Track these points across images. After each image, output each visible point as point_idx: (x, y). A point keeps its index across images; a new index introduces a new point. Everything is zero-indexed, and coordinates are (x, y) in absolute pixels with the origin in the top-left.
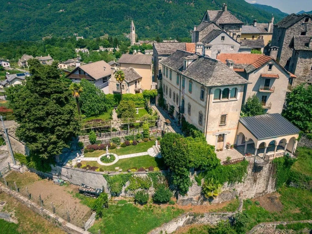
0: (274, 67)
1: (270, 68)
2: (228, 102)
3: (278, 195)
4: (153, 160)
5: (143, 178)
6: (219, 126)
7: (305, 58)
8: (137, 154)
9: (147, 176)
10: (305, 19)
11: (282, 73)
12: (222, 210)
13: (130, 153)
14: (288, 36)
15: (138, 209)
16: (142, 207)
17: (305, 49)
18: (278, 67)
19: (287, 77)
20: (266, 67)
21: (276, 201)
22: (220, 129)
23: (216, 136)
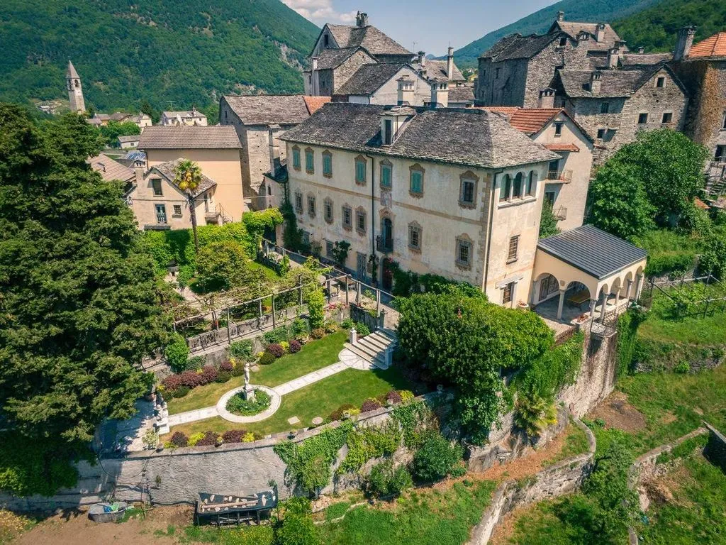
0: (565, 129)
1: (558, 131)
2: (523, 206)
3: (623, 397)
4: (373, 377)
5: (379, 427)
6: (508, 264)
7: (587, 115)
8: (319, 372)
9: (391, 420)
10: (559, 40)
11: (581, 140)
12: (564, 455)
13: (298, 374)
14: (534, 75)
15: (387, 515)
16: (395, 507)
17: (586, 95)
18: (573, 126)
19: (589, 149)
20: (551, 129)
21: (627, 408)
22: (508, 270)
23: (501, 289)
